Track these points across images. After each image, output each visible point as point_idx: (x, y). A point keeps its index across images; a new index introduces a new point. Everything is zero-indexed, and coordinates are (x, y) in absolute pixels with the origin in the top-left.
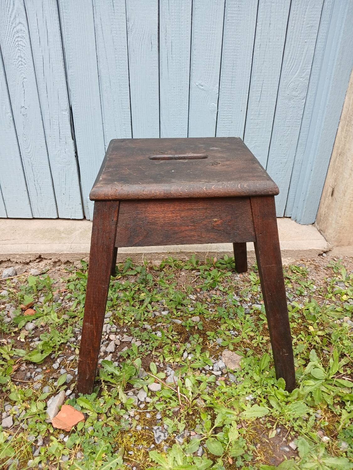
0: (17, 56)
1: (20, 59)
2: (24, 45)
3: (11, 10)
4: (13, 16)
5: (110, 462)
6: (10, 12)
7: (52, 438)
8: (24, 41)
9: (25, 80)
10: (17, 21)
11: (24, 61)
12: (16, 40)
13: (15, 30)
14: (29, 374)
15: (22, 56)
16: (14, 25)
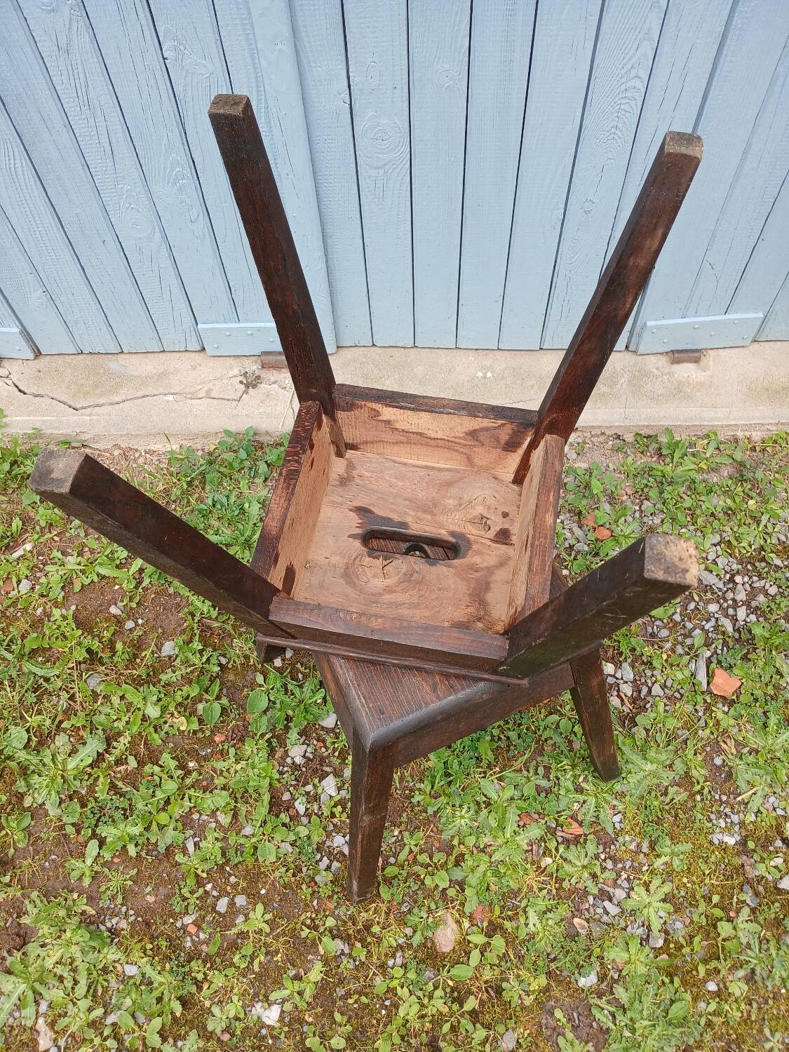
0: (611, 125)
1: (613, 130)
2: (630, 110)
3: (627, 58)
4: (629, 66)
5: (784, 733)
6: (624, 62)
7: (713, 708)
8: (633, 103)
9: (610, 161)
10: (633, 73)
11: (619, 133)
12: (619, 102)
13: (623, 87)
14: (650, 630)
15: (620, 125)
16: (624, 80)
